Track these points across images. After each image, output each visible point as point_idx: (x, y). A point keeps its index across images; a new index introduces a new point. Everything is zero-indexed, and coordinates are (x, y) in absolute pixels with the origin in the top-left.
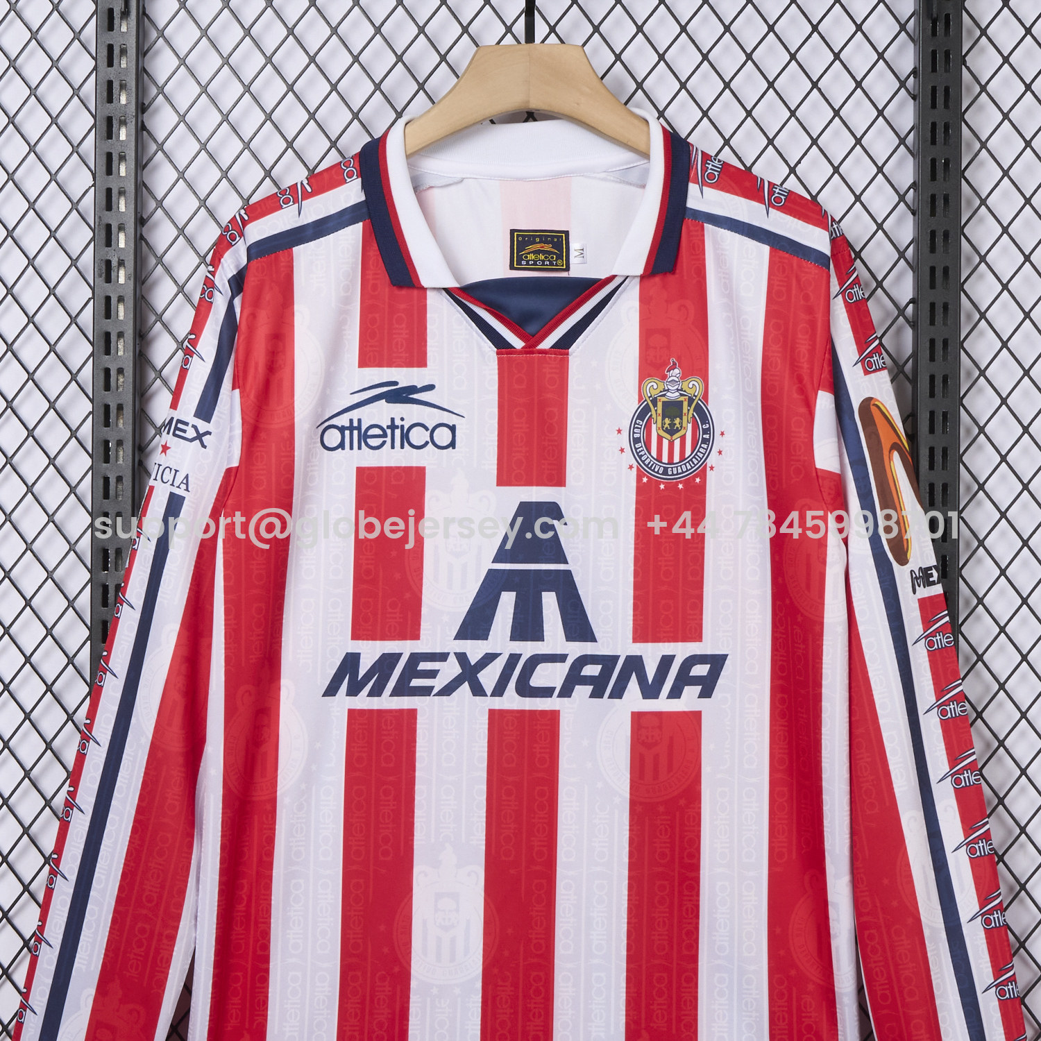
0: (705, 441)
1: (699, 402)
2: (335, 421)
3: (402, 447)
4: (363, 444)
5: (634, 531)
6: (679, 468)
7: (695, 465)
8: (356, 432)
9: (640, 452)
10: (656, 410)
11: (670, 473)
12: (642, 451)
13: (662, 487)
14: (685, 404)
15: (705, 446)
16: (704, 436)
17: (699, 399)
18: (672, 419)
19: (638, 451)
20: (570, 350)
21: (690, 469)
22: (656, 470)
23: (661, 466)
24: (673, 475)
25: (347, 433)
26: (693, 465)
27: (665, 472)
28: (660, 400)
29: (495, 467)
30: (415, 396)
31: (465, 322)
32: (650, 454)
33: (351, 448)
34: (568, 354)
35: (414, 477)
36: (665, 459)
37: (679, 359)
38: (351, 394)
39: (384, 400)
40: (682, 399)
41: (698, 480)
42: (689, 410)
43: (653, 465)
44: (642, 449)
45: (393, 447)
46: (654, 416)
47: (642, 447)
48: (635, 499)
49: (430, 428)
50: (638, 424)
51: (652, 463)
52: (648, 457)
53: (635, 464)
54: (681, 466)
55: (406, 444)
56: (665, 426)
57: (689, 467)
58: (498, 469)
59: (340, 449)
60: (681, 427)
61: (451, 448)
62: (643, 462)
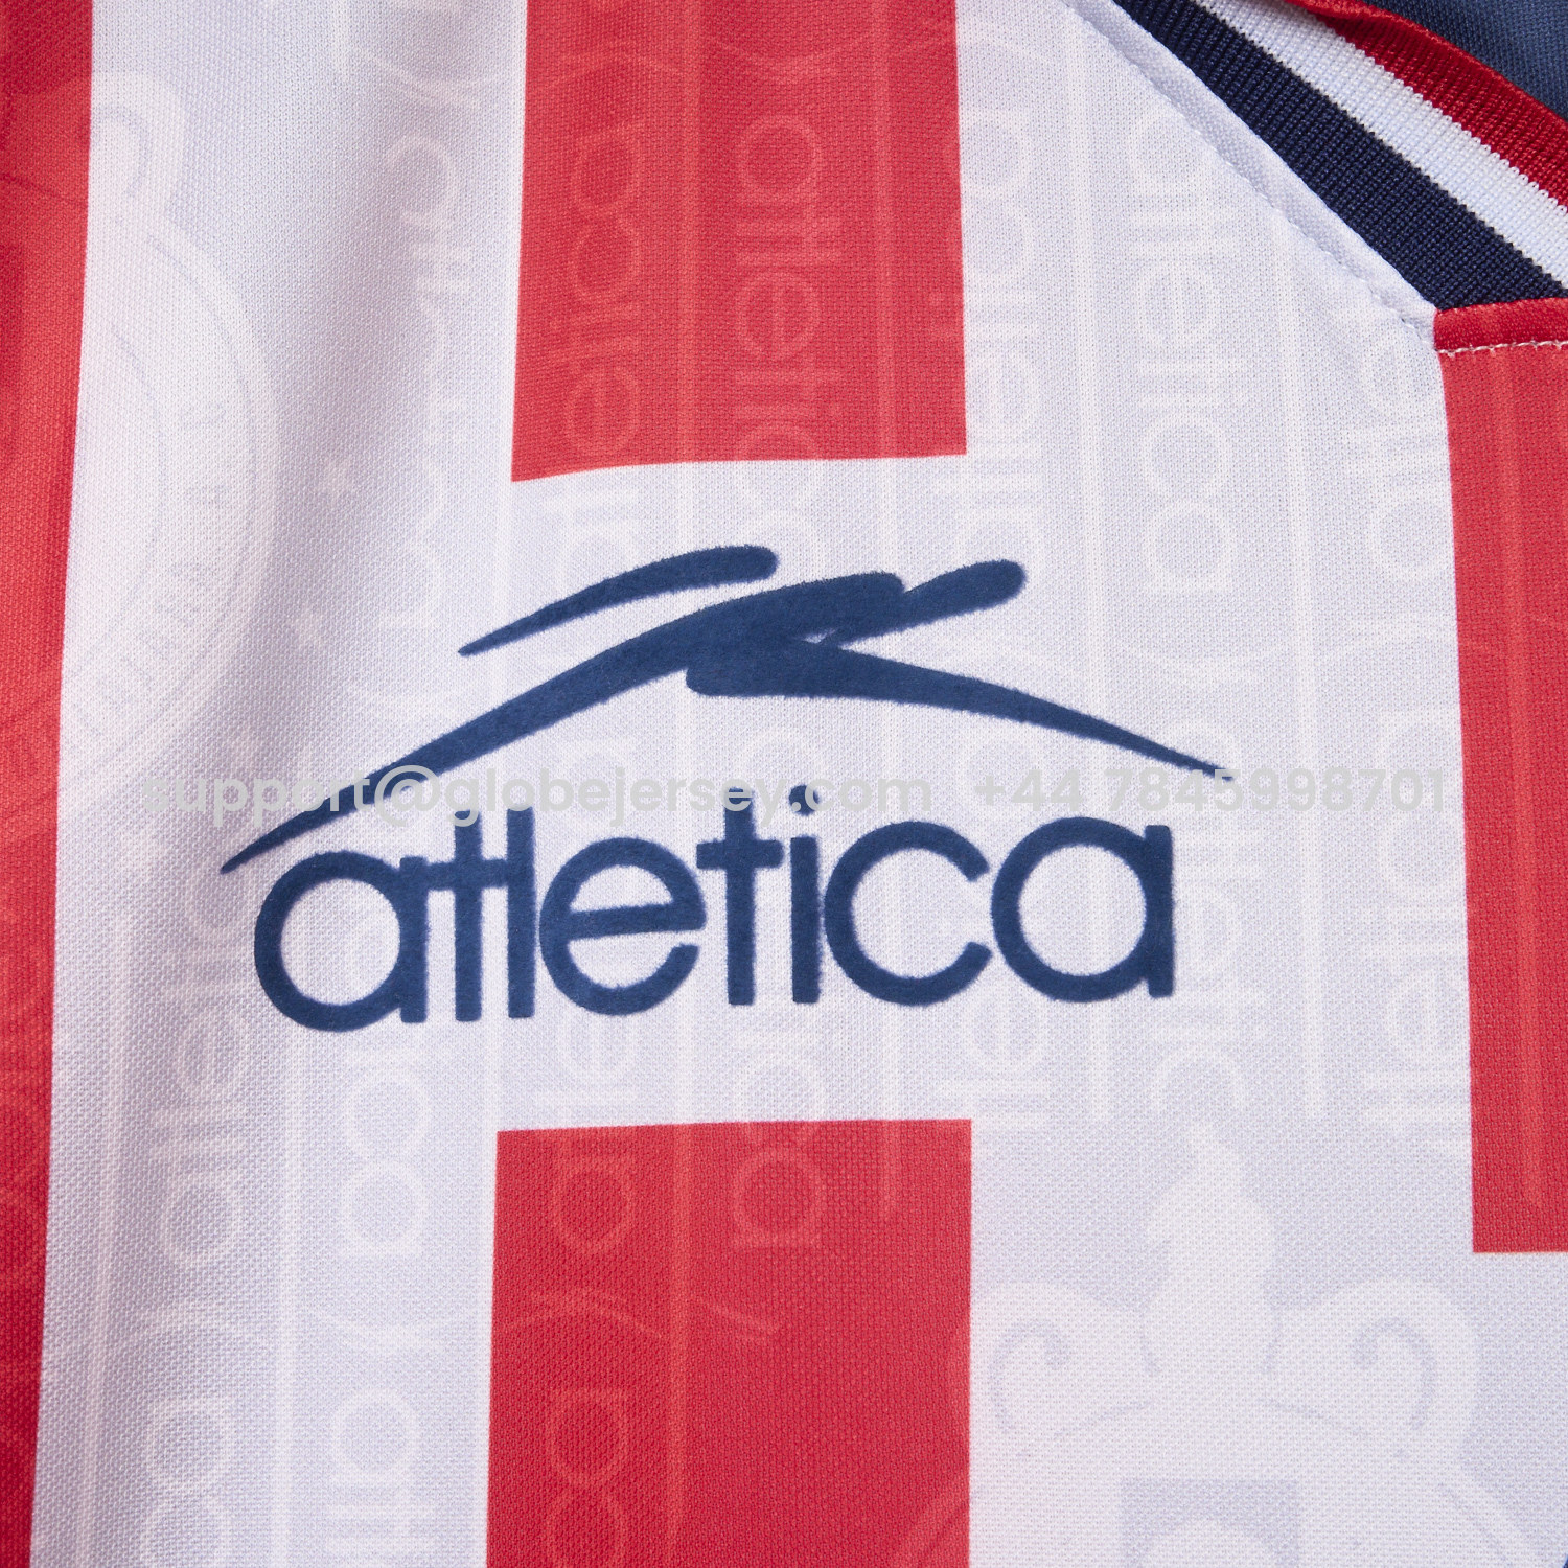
2: (356, 834)
3: (806, 987)
4: (542, 976)
8: (495, 903)
25: (441, 905)
29: (1460, 1113)
30: (890, 646)
31: (1209, 153)
33: (468, 1006)
35: (889, 1198)
38: (470, 650)
39: (680, 677)
45: (741, 989)
49: (996, 854)
55: (830, 969)
58: (1482, 1129)
59: (393, 1019)
61: (1142, 990)
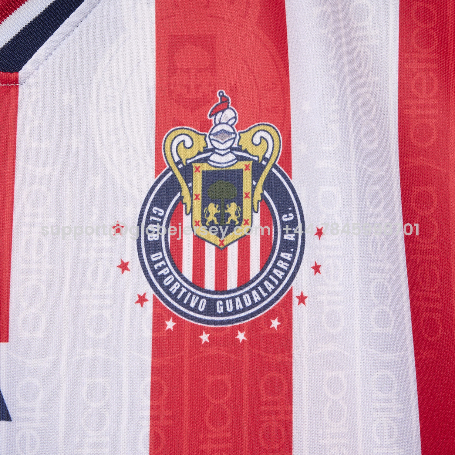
0: (287, 246)
1: (274, 170)
5: (147, 429)
6: (238, 300)
7: (270, 294)
9: (160, 269)
10: (191, 189)
11: (220, 310)
12: (163, 267)
13: (205, 338)
14: (247, 176)
15: (287, 256)
16: (286, 237)
17: (274, 166)
18: (223, 205)
19: (156, 267)
20: (21, 73)
21: (259, 302)
22: (192, 305)
23: (201, 297)
24: (226, 313)
26: (265, 295)
27: (211, 309)
28: (197, 169)
32: (180, 272)
34: (16, 81)
36: (210, 283)
37: (233, 90)
40: (240, 165)
41: (275, 323)
42: (254, 187)
43: (185, 295)
44: (163, 263)
46: (187, 199)
47: (163, 259)
48: (150, 364)
50: (156, 216)
51: (184, 290)
52: (176, 280)
53: (150, 294)
54: (241, 296)
56: (210, 219)
57: (257, 298)
60: (240, 220)
62: (166, 289)
